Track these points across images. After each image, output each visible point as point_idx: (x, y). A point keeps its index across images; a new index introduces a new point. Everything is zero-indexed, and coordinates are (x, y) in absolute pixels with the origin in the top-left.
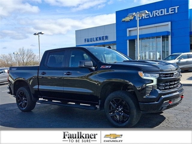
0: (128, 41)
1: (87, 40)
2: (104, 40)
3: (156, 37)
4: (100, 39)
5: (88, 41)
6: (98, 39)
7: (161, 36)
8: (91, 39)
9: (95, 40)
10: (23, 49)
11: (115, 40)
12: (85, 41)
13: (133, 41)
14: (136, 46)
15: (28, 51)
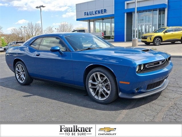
0: (126, 14)
1: (86, 14)
2: (103, 13)
3: (153, 9)
4: (99, 12)
5: (88, 14)
6: (97, 12)
7: (158, 9)
8: (90, 12)
9: (95, 14)
10: (31, 24)
11: (114, 13)
12: (85, 14)
13: (130, 14)
14: (133, 19)
15: (36, 25)
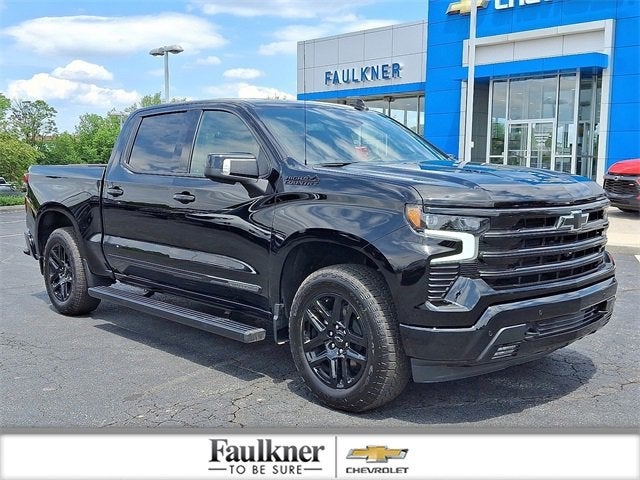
0: (464, 85)
1: (332, 77)
2: (388, 77)
3: (560, 71)
4: (375, 74)
6: (369, 74)
7: (578, 70)
8: (346, 73)
13: (483, 85)
